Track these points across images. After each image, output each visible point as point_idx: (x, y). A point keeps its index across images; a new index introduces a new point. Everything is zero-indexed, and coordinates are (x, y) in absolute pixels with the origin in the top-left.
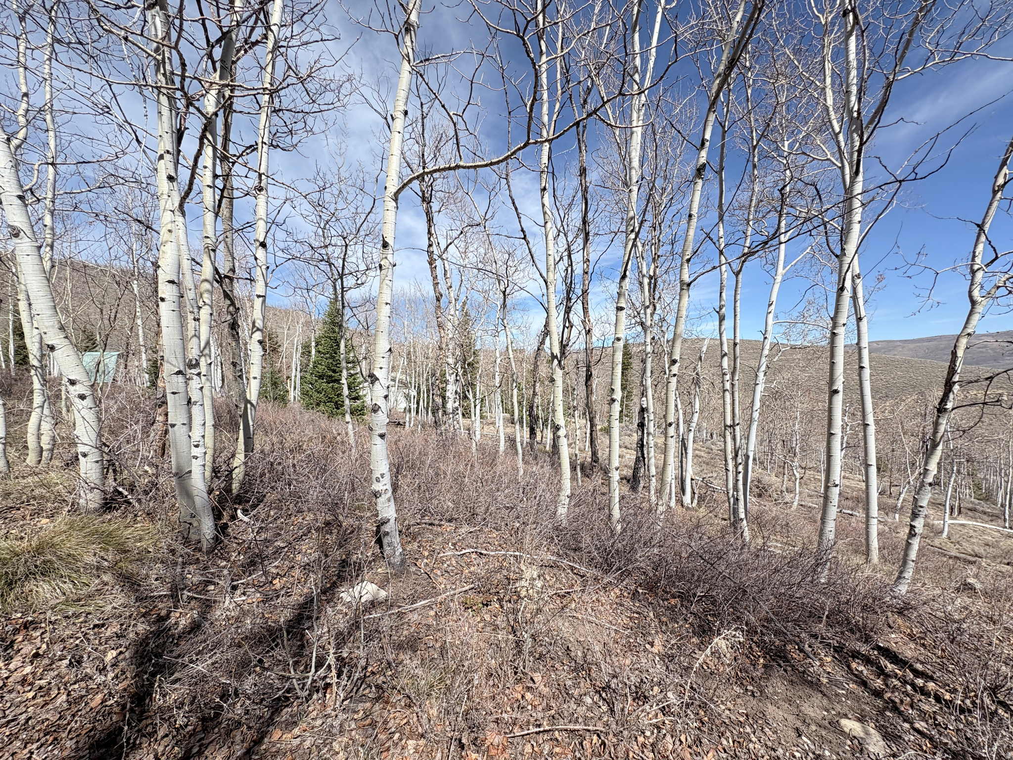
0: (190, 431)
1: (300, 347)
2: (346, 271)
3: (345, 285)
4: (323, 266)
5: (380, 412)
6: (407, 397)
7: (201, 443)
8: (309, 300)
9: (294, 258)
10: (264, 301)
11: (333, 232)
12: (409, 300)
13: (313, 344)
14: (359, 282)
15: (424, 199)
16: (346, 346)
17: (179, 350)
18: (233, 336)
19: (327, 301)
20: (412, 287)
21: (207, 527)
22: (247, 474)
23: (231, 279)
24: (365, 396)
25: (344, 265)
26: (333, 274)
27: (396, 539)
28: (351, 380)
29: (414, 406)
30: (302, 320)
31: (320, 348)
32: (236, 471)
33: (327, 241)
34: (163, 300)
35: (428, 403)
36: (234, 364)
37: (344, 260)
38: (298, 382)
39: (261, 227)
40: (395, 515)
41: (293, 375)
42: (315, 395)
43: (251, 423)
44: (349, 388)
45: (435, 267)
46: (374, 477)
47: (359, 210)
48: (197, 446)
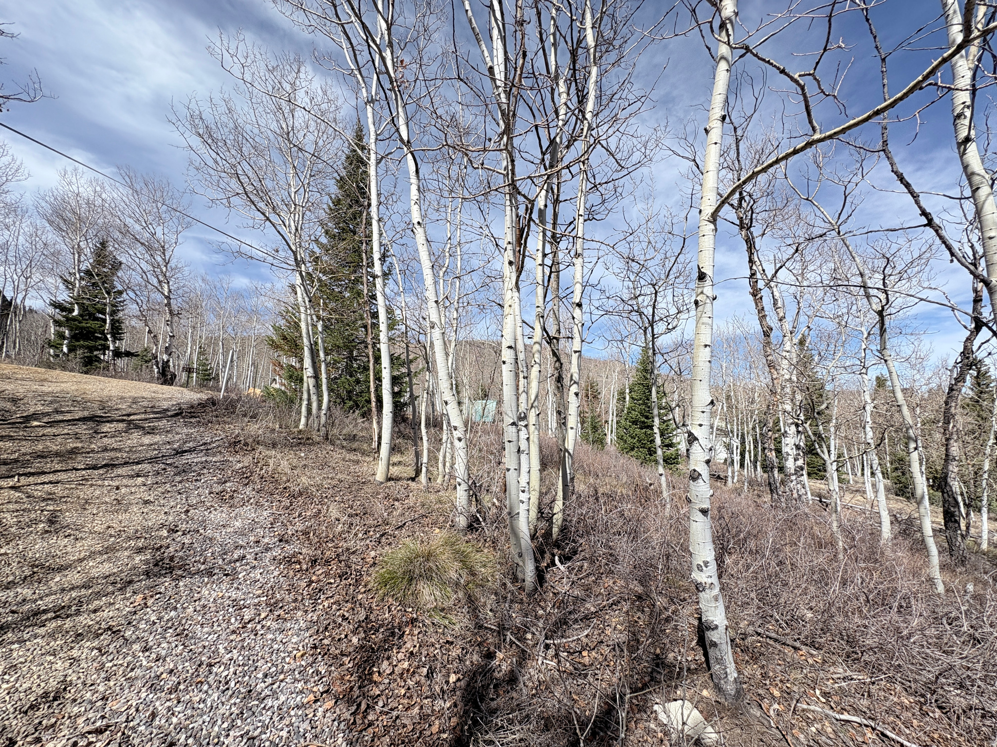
0: (519, 476)
1: (616, 394)
2: (657, 318)
3: (655, 332)
4: (635, 316)
5: (700, 481)
6: (728, 447)
7: (526, 489)
8: (623, 351)
9: (607, 312)
10: (580, 356)
11: (643, 282)
12: (727, 340)
13: (627, 391)
14: (670, 327)
15: (741, 226)
16: (658, 393)
17: (514, 405)
18: (558, 388)
19: (639, 350)
20: (730, 325)
21: (529, 571)
22: (564, 520)
23: (557, 339)
24: (679, 443)
25: (654, 312)
26: (643, 322)
27: (727, 654)
28: (664, 426)
29: (737, 458)
30: (618, 369)
31: (634, 395)
32: (555, 516)
33: (638, 293)
34: (504, 362)
35: (755, 456)
36: (559, 413)
37: (654, 307)
38: (615, 426)
39: (578, 289)
40: (726, 622)
41: (610, 419)
42: (630, 440)
43: (568, 471)
44: (662, 435)
45: (761, 298)
46: (695, 563)
47: (668, 255)
48: (523, 491)
